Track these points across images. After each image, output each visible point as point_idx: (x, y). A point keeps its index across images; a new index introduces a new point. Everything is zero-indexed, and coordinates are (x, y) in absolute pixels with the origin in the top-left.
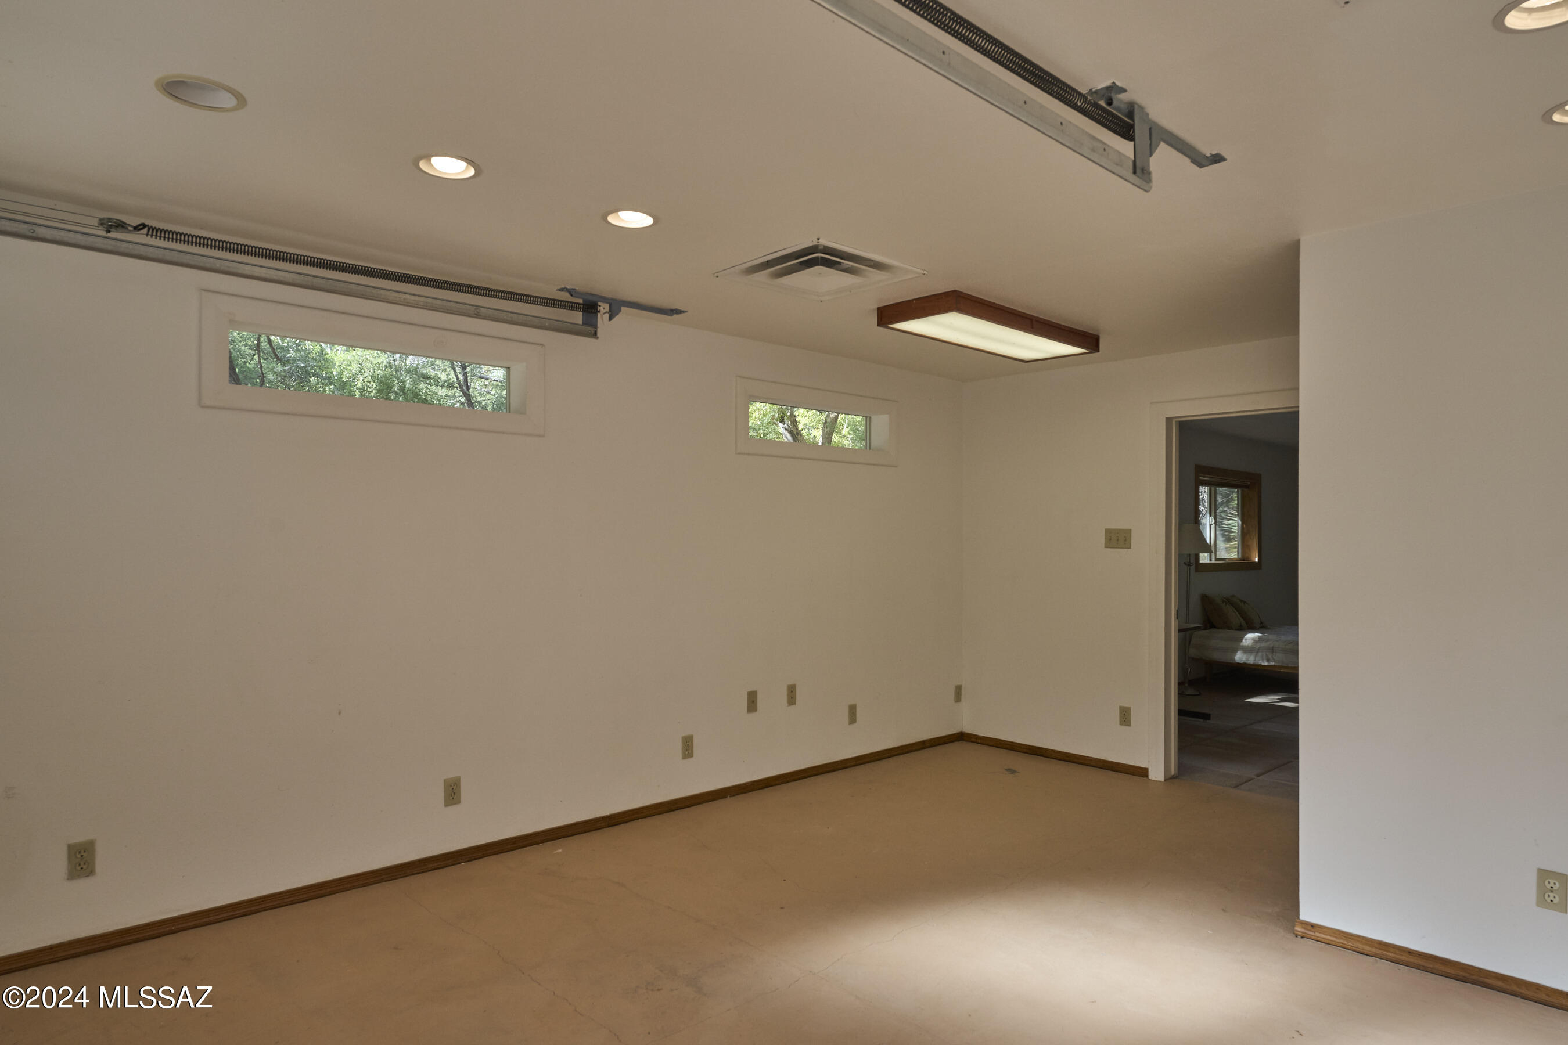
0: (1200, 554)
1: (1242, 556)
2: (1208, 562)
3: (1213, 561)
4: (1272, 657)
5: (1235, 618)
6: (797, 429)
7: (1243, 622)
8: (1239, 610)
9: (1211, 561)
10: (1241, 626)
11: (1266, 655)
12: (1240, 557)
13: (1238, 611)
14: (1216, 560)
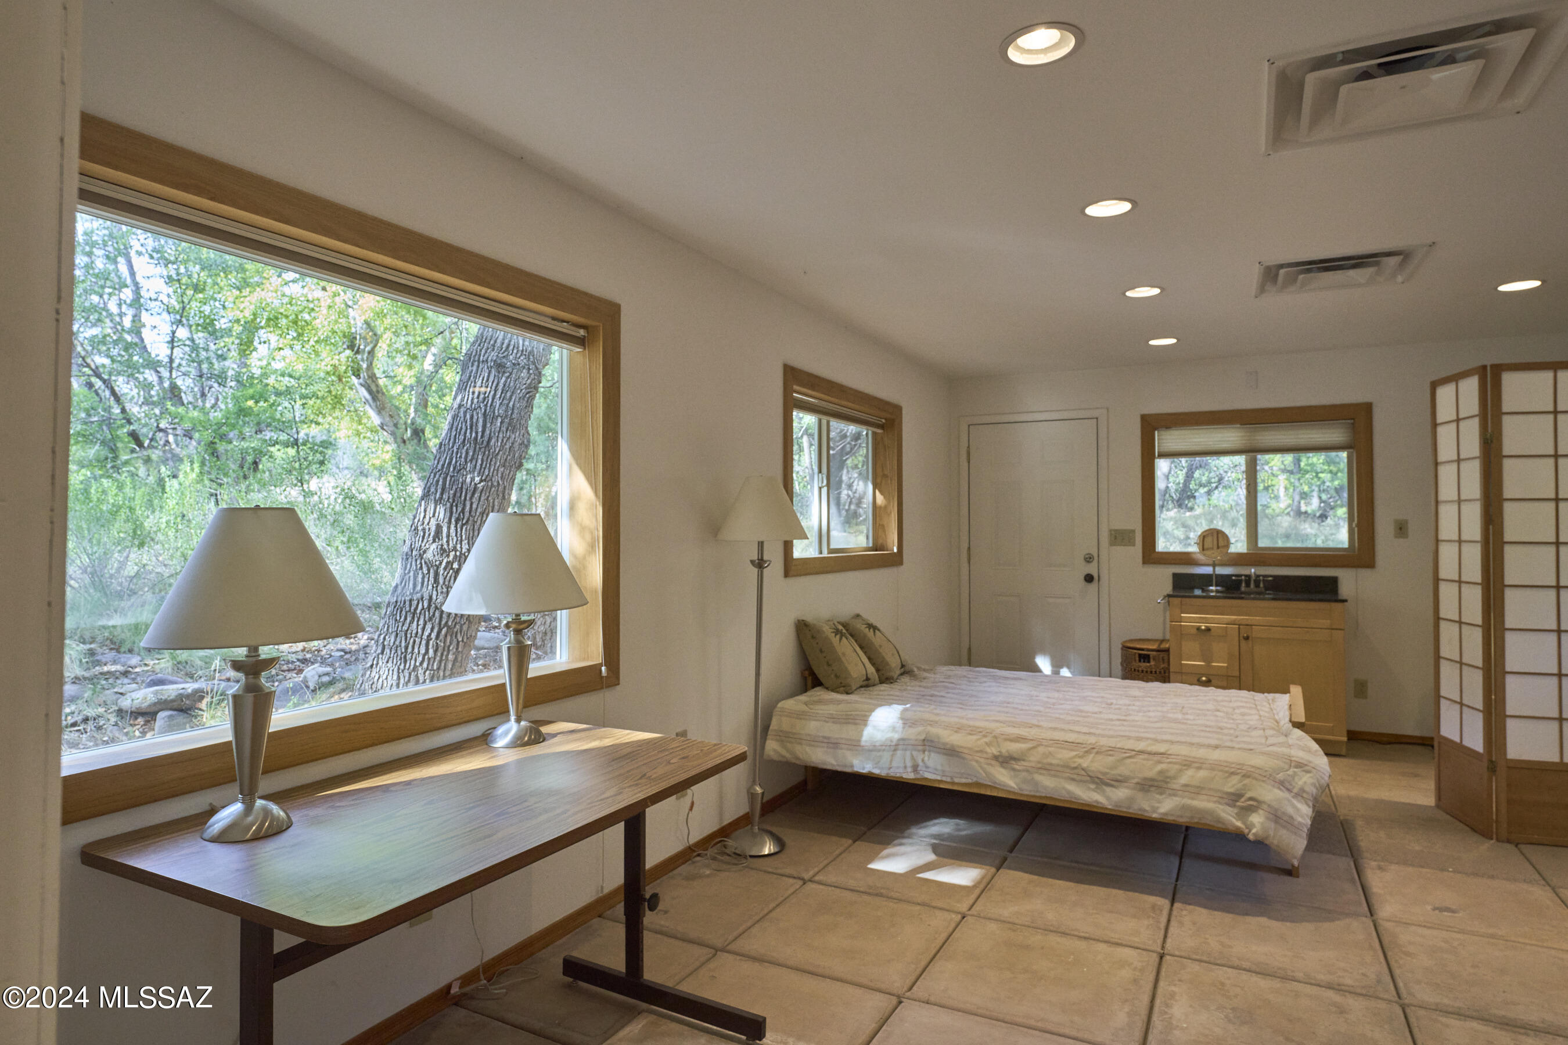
0: (795, 541)
1: (873, 544)
2: (817, 555)
3: (825, 554)
4: (923, 760)
5: (857, 664)
6: (377, 386)
7: (871, 669)
8: (865, 646)
9: (821, 553)
10: (868, 679)
11: (912, 756)
12: (871, 545)
13: (861, 648)
14: (830, 551)
